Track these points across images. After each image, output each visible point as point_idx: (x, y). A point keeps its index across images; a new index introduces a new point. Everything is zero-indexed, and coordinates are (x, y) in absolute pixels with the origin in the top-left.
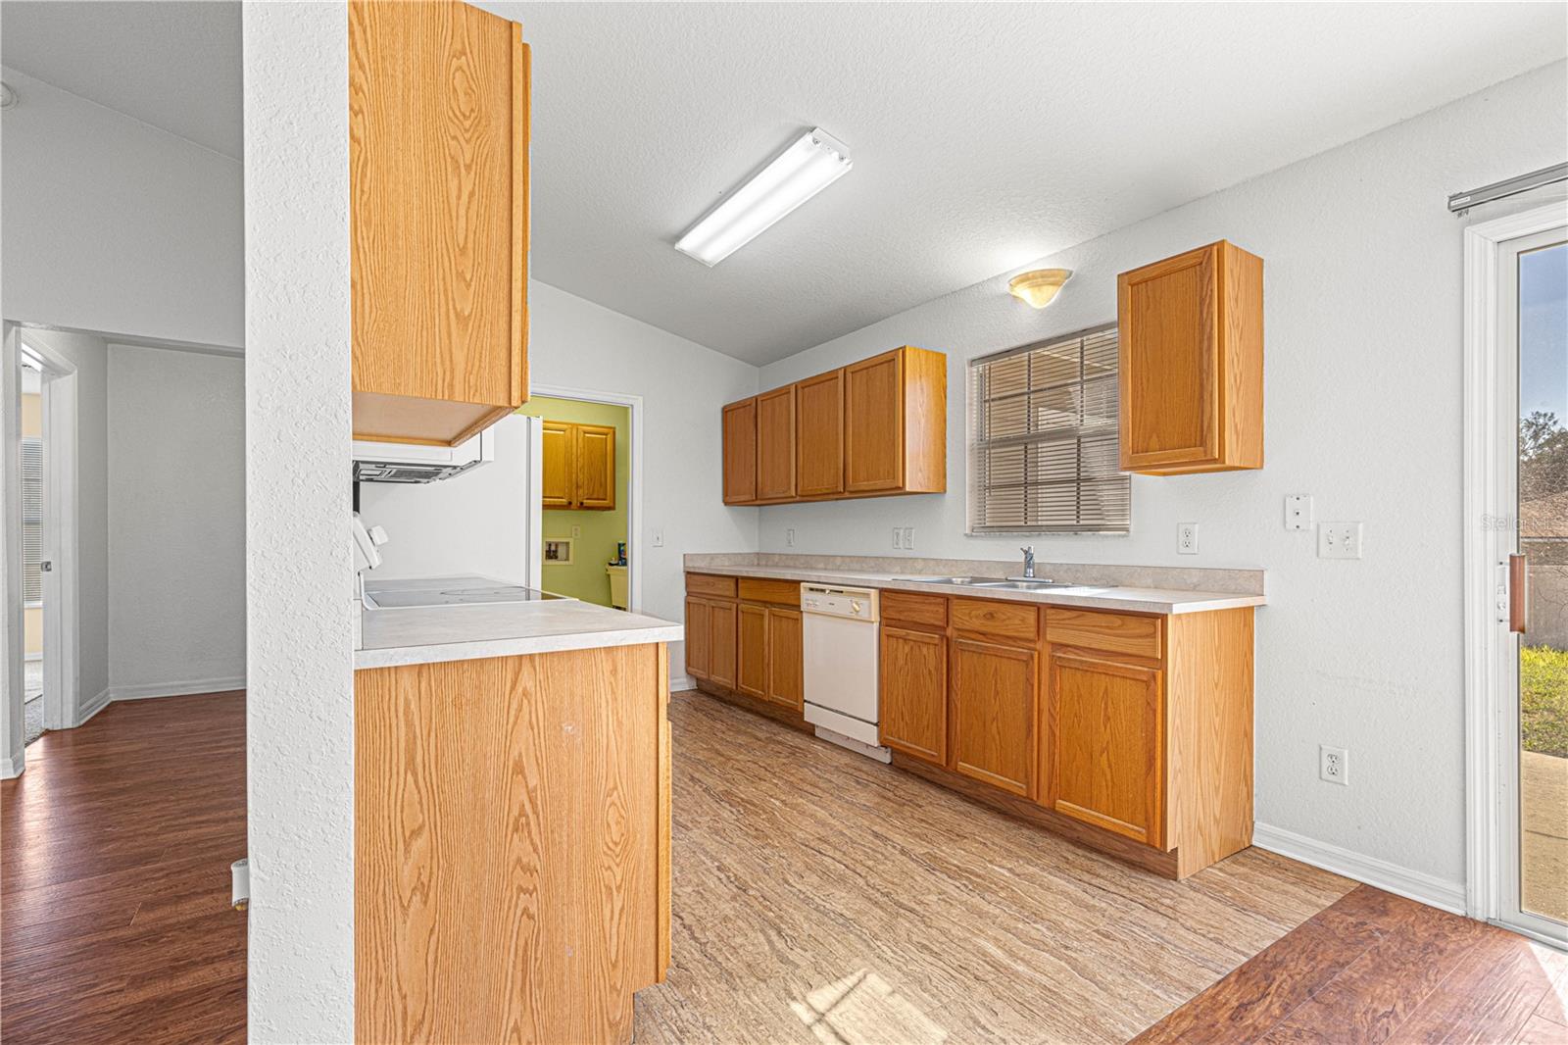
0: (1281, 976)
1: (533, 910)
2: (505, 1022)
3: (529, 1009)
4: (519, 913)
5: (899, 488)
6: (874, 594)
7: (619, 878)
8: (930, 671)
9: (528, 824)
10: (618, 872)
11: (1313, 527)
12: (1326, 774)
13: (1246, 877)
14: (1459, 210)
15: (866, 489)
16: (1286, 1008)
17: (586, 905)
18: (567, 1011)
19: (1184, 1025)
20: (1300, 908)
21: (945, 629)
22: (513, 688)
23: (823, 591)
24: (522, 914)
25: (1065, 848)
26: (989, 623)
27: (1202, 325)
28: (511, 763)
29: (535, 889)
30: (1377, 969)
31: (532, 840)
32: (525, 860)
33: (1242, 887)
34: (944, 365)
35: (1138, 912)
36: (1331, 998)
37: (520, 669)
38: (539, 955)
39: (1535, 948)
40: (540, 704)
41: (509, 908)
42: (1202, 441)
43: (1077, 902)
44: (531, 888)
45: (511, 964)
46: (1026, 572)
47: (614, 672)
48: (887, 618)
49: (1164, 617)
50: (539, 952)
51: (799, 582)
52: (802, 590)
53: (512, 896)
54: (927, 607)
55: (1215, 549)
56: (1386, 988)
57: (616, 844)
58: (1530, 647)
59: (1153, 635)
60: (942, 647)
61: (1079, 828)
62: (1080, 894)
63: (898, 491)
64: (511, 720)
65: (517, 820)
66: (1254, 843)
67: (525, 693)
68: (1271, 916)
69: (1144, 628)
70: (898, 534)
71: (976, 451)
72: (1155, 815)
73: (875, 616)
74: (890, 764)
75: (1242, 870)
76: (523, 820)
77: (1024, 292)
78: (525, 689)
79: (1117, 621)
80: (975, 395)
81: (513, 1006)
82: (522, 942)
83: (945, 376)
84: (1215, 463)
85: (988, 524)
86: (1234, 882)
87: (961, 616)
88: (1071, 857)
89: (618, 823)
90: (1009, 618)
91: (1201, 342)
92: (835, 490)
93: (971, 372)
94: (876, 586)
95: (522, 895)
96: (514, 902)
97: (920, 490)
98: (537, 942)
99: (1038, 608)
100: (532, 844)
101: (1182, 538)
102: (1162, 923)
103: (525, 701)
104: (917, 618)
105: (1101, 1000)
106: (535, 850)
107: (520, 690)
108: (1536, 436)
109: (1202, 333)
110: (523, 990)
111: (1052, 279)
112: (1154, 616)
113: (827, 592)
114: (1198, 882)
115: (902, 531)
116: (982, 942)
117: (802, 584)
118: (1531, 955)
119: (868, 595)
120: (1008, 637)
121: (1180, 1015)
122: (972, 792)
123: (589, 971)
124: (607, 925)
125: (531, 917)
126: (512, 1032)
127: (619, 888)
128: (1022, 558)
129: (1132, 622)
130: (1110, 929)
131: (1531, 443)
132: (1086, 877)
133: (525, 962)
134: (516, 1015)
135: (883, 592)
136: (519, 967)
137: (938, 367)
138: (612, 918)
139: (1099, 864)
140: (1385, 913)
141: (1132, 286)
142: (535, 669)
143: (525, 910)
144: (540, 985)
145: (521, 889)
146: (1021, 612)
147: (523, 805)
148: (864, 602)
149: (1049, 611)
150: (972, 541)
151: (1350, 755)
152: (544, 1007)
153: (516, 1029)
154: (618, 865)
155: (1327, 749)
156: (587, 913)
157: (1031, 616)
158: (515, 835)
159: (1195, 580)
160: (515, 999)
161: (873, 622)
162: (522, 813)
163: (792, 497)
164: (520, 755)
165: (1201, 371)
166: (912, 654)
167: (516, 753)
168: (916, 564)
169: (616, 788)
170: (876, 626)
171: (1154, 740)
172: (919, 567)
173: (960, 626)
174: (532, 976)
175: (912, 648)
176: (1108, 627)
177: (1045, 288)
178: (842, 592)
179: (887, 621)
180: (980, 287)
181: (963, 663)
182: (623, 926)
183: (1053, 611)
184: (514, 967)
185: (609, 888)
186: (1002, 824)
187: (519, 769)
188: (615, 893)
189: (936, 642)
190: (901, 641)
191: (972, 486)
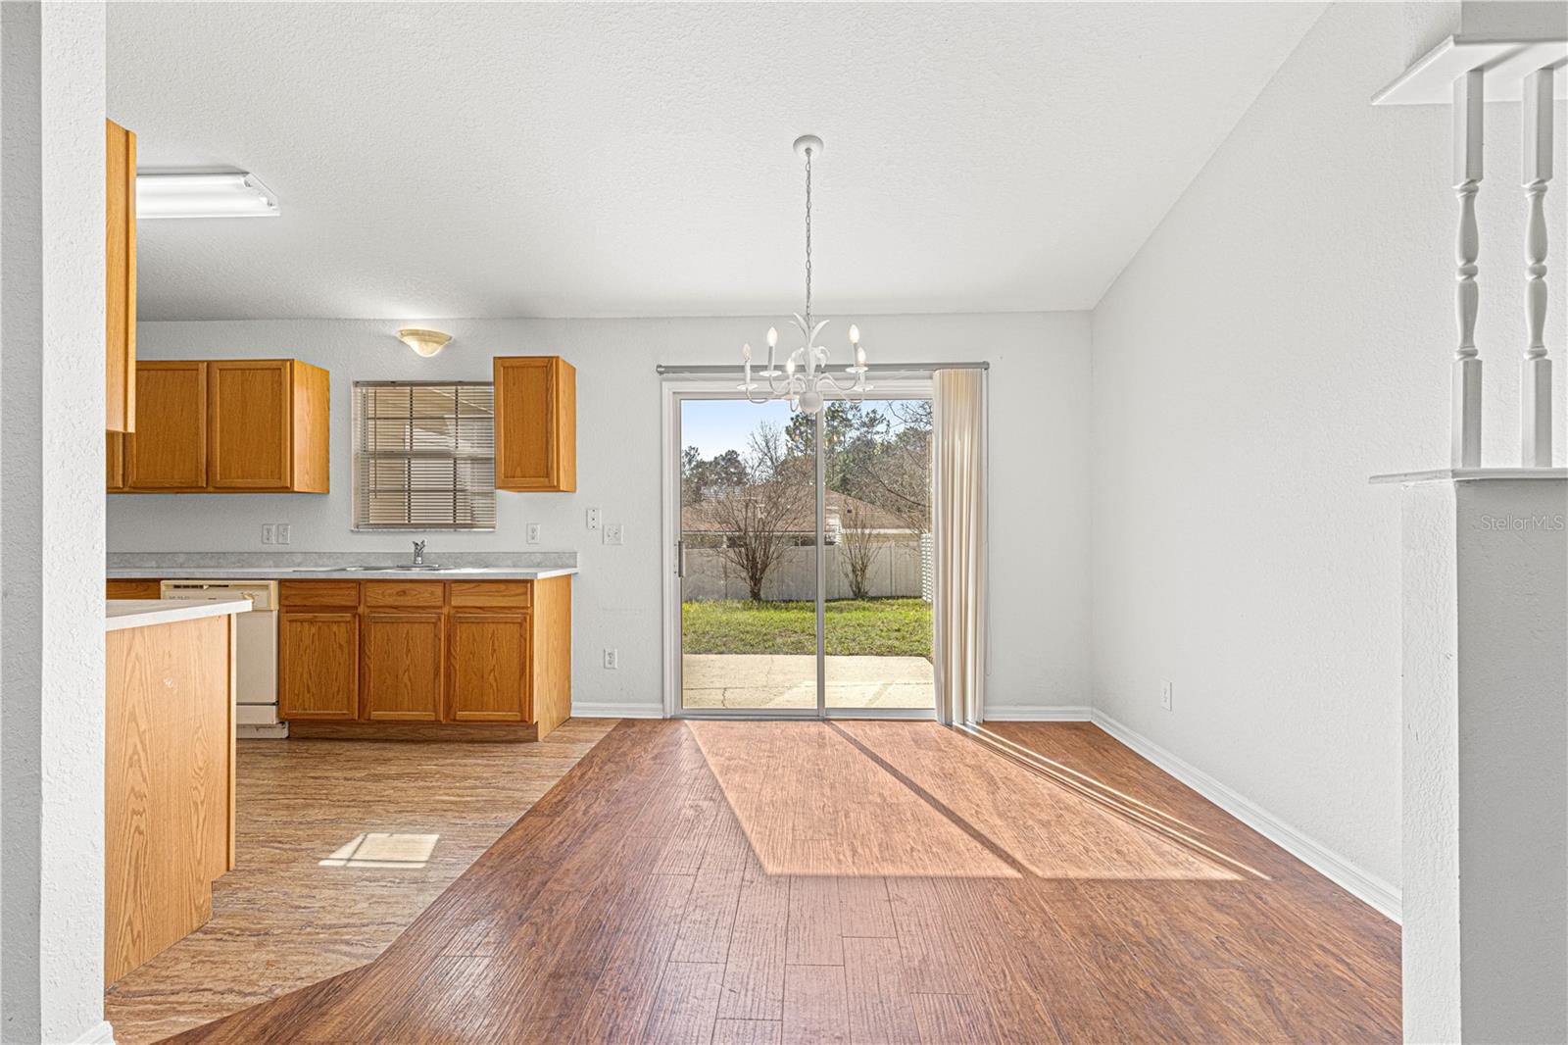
0: (596, 760)
1: (143, 827)
2: (121, 918)
3: (139, 906)
4: (132, 830)
5: (287, 488)
6: (273, 585)
7: (203, 794)
8: (341, 645)
9: (139, 760)
10: (202, 790)
11: (601, 527)
12: (608, 665)
13: (571, 731)
14: (661, 373)
15: (243, 486)
16: (600, 769)
17: (180, 818)
18: (166, 902)
19: (560, 788)
20: (599, 735)
21: (356, 608)
22: (129, 654)
23: (201, 587)
24: (135, 832)
25: (465, 746)
26: (402, 598)
27: (547, 405)
28: (127, 712)
29: (144, 810)
30: (633, 745)
31: (142, 772)
32: (137, 789)
33: (571, 735)
34: (328, 380)
35: (523, 759)
36: (617, 760)
37: (134, 637)
38: (147, 863)
39: (686, 721)
40: (148, 666)
41: (126, 828)
42: (548, 475)
43: (486, 766)
44: (141, 810)
45: (126, 872)
46: (415, 560)
47: (200, 637)
48: (287, 606)
49: (531, 582)
50: (147, 859)
51: (157, 581)
52: (163, 588)
53: (127, 819)
54: (339, 592)
55: (550, 540)
56: (638, 749)
57: (201, 769)
58: (686, 602)
59: (526, 593)
60: (354, 623)
61: (472, 731)
62: (486, 762)
63: (288, 490)
64: (127, 679)
65: (131, 759)
66: (572, 715)
67: (137, 658)
68: (587, 741)
69: (519, 589)
70: (269, 531)
71: (360, 460)
72: (525, 702)
73: (274, 605)
74: (288, 738)
75: (569, 728)
76: (136, 757)
77: (413, 344)
78: (137, 654)
79: (502, 587)
80: (359, 412)
81: (128, 905)
82: (135, 853)
83: (328, 390)
84: (556, 489)
85: (371, 522)
86: (567, 734)
87: (374, 596)
88: (471, 749)
89: (202, 753)
90: (420, 593)
91: (547, 414)
92: (194, 485)
93: (355, 392)
94: (275, 577)
95: (135, 817)
96: (129, 822)
97: (306, 491)
98: (146, 853)
99: (445, 583)
100: (142, 775)
101: (530, 533)
102: (537, 759)
103: (137, 664)
104: (326, 601)
105: (517, 795)
106: (145, 780)
107: (133, 654)
108: (690, 462)
109: (547, 409)
110: (135, 891)
111: (437, 339)
112: (525, 582)
113: (205, 587)
114: (549, 739)
115: (274, 529)
116: (437, 798)
117: (162, 582)
118: (686, 725)
119: (267, 587)
120: (418, 607)
121: (557, 786)
122: (382, 735)
123: (182, 870)
124: (194, 832)
125: (141, 833)
126: (127, 926)
127: (202, 803)
128: (412, 549)
129: (512, 586)
130: (510, 770)
131: (687, 467)
132: (485, 754)
133: (137, 868)
134: (130, 911)
135: (283, 583)
136: (132, 874)
137: (322, 382)
138: (197, 827)
139: (489, 747)
140: (634, 725)
141: (504, 368)
142: (144, 638)
143: (137, 828)
144: (147, 886)
145: (134, 812)
146: (430, 588)
147: (136, 746)
148: (263, 594)
149: (453, 585)
150: (359, 537)
151: (618, 653)
152: (150, 903)
153: (130, 923)
154: (202, 785)
155: (608, 651)
156: (181, 824)
157: (438, 590)
158: (130, 770)
159: (539, 560)
160: (129, 900)
161: (271, 611)
162: (135, 752)
163: (119, 488)
164: (134, 707)
165: (547, 432)
166: (319, 634)
167: (131, 706)
168: (294, 558)
169: (201, 726)
170: (275, 614)
171: (525, 657)
172: (299, 560)
173: (373, 603)
174: (142, 880)
175: (320, 628)
176: (497, 592)
177: (431, 344)
178: (227, 586)
179: (287, 607)
180: (367, 324)
181: (376, 635)
182: (205, 832)
183: (456, 585)
184: (129, 874)
185: (195, 803)
186: (414, 747)
187: (133, 718)
188: (200, 807)
189: (348, 619)
190: (306, 625)
191: (356, 489)
